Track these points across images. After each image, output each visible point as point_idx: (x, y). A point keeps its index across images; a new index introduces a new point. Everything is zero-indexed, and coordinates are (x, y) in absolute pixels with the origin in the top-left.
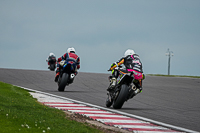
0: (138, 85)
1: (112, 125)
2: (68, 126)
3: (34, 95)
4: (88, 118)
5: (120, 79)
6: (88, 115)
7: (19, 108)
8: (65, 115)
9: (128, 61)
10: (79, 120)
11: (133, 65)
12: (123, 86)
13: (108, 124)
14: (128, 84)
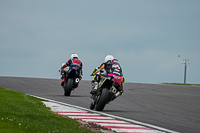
0: (119, 88)
3: (47, 104)
5: (101, 83)
7: (32, 117)
8: (79, 124)
9: (108, 66)
11: (113, 69)
12: (104, 90)
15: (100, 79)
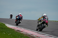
0: (47, 24)
1: (27, 33)
2: (15, 33)
3: (6, 25)
4: (21, 31)
6: (20, 30)
7: (2, 28)
8: (14, 30)
9: (44, 17)
10: (18, 32)
11: (45, 18)
12: (42, 25)
13: (26, 33)
14: (44, 24)
15: (41, 21)
